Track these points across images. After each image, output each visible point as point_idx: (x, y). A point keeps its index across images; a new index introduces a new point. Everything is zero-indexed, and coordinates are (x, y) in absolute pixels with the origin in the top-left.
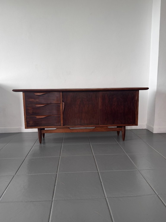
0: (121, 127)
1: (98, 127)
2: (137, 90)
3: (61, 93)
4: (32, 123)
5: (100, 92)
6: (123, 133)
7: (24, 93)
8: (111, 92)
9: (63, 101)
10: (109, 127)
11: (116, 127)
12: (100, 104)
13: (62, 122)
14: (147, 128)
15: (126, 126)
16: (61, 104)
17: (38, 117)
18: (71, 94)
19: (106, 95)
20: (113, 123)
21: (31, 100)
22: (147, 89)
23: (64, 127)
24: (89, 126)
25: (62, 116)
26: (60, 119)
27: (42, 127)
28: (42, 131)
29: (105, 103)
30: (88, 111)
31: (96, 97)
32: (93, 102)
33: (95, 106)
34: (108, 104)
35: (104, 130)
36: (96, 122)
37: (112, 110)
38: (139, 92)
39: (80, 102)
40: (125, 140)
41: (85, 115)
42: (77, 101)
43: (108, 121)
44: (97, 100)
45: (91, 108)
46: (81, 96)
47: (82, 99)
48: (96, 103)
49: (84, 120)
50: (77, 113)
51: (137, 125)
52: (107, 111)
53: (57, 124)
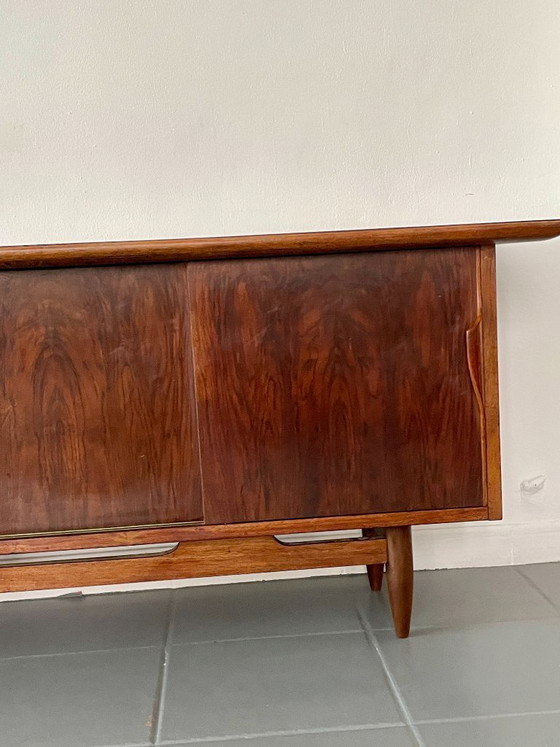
1: (195, 542)
2: (480, 241)
5: (190, 267)
6: (396, 576)
8: (274, 263)
12: (196, 364)
15: (412, 527)
19: (242, 287)
20: (311, 508)
29: (238, 355)
30: (107, 420)
31: (168, 309)
32: (142, 347)
33: (160, 380)
34: (262, 360)
35: (244, 565)
36: (175, 501)
37: (296, 409)
38: (493, 255)
39: (42, 353)
40: (412, 628)
41: (82, 456)
42: (15, 347)
43: (267, 497)
44: (177, 328)
45: (132, 392)
46: (47, 306)
47: (51, 328)
48: (172, 358)
49: (83, 490)
50: (19, 439)
51: (494, 514)
52: (260, 417)
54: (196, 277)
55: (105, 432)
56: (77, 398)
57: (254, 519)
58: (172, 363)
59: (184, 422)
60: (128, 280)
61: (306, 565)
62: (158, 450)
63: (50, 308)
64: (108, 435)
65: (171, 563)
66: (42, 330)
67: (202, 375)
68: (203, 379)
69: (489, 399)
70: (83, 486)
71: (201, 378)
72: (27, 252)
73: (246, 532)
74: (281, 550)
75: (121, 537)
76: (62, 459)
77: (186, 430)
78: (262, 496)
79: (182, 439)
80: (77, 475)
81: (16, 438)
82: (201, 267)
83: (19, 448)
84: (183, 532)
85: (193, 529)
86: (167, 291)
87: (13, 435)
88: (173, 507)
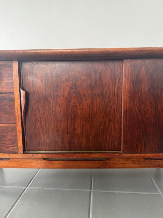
5: (125, 61)
9: (21, 87)
13: (20, 144)
16: (17, 96)
23: (25, 156)
25: (19, 128)
26: (16, 136)
29: (139, 93)
30: (90, 114)
32: (104, 90)
33: (110, 102)
34: (148, 96)
35: (132, 165)
36: (112, 144)
37: (159, 114)
39: (70, 91)
41: (81, 126)
42: (61, 88)
44: (117, 83)
45: (100, 105)
46: (73, 74)
47: (74, 82)
48: (114, 94)
49: (81, 138)
50: (61, 119)
52: (146, 116)
53: (8, 147)
54: (127, 65)
55: (90, 118)
56: (81, 106)
57: (140, 152)
58: (114, 96)
59: (117, 116)
61: (153, 167)
62: (107, 125)
63: (74, 75)
64: (91, 120)
65: (108, 163)
66: (71, 82)
67: (126, 100)
68: (126, 102)
70: (81, 136)
71: (125, 102)
72: (69, 51)
73: (137, 156)
74: (145, 161)
75: (93, 155)
76: (75, 127)
77: (117, 120)
78: (143, 144)
79: (116, 122)
80: (79, 132)
81: (60, 119)
82: (129, 61)
83: (61, 122)
84: (115, 155)
85: (119, 154)
86: (115, 70)
87: (59, 118)
88: (110, 145)
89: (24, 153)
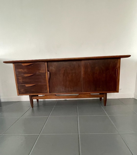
0: (103, 94)
1: (81, 94)
2: (118, 58)
3: (46, 63)
4: (23, 91)
6: (105, 99)
7: (14, 65)
9: (48, 71)
10: (91, 94)
11: (99, 94)
12: (82, 73)
13: (48, 90)
14: (134, 97)
15: (107, 93)
16: (47, 74)
17: (27, 85)
18: (55, 63)
19: (88, 63)
20: (95, 91)
21: (20, 70)
22: (129, 56)
24: (72, 93)
25: (48, 85)
26: (47, 87)
27: (32, 94)
28: (33, 97)
30: (71, 79)
31: (79, 66)
35: (87, 97)
37: (94, 79)
38: (120, 59)
39: (64, 71)
40: (106, 105)
42: (61, 71)
43: (90, 89)
44: (80, 68)
46: (65, 66)
47: (65, 68)
48: (79, 72)
49: (69, 88)
50: (61, 81)
51: (118, 92)
53: (44, 91)
54: (83, 62)
59: (80, 80)
60: (74, 63)
65: (78, 96)
68: (83, 75)
69: (118, 78)
79: (80, 82)
83: (61, 83)
86: (79, 64)
89: (50, 93)
